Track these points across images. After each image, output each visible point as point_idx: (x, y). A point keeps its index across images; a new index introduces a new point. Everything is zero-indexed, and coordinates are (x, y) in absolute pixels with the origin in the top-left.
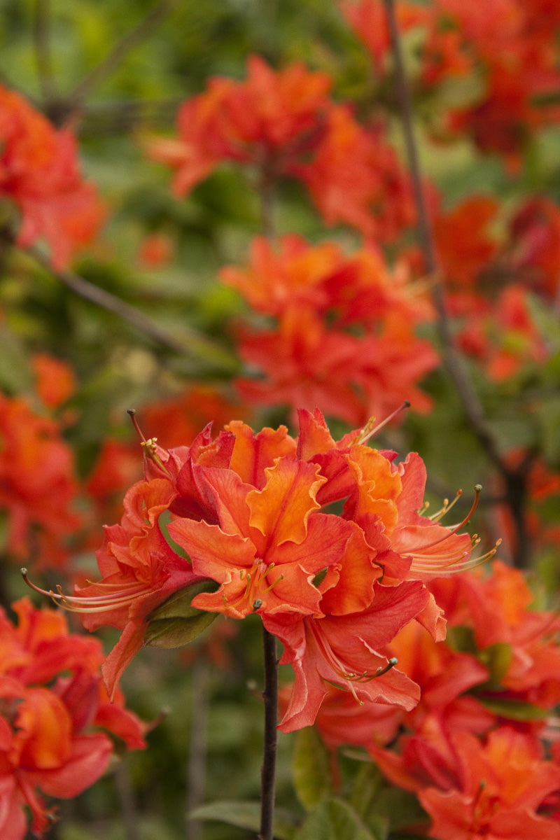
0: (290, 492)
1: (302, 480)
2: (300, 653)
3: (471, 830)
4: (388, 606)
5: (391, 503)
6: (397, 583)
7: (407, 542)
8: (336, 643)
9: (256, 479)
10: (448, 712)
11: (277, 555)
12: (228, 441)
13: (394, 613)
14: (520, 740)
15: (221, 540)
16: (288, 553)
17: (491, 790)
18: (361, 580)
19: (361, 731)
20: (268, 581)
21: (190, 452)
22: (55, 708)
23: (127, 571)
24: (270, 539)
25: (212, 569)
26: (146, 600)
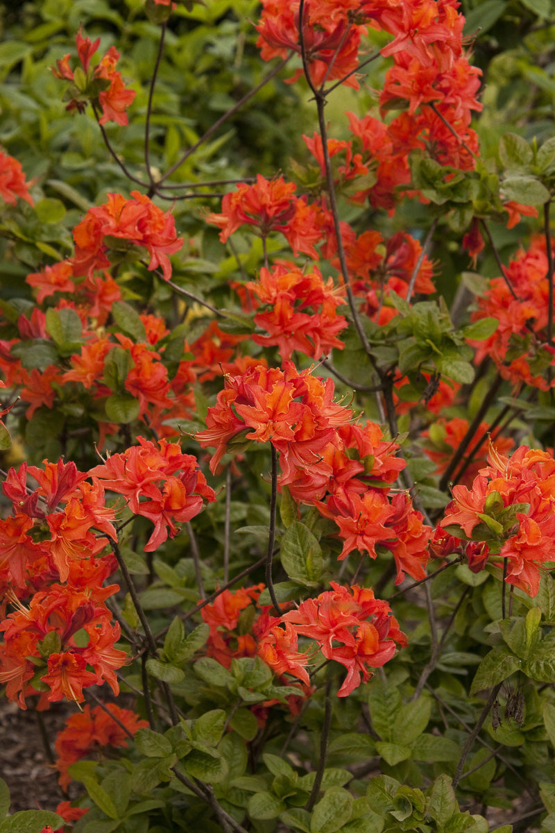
0: (282, 394)
1: (287, 389)
2: (286, 455)
3: (357, 534)
4: (320, 437)
5: (321, 398)
6: (323, 428)
7: (327, 412)
8: (300, 452)
9: (268, 388)
10: (347, 485)
11: (277, 418)
12: (257, 374)
13: (322, 440)
14: (377, 495)
15: (255, 412)
16: (282, 417)
17: (365, 516)
18: (309, 427)
19: (310, 494)
20: (274, 429)
21: (242, 378)
22: (179, 484)
23: (218, 425)
24: (274, 412)
25: (253, 424)
26: (227, 436)
